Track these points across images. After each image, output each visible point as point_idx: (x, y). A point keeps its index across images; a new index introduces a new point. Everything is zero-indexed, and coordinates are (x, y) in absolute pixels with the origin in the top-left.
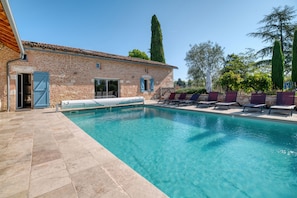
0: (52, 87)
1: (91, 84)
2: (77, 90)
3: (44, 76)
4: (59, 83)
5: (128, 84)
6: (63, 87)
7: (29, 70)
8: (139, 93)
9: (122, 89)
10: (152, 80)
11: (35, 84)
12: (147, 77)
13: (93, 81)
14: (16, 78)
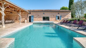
0: (34, 18)
1: (42, 18)
2: (39, 19)
3: (33, 16)
4: (35, 18)
5: (52, 18)
6: (36, 18)
7: (31, 15)
8: (56, 20)
9: (50, 19)
10: (61, 16)
11: (31, 18)
12: (59, 15)
13: (42, 17)
14: (29, 17)
